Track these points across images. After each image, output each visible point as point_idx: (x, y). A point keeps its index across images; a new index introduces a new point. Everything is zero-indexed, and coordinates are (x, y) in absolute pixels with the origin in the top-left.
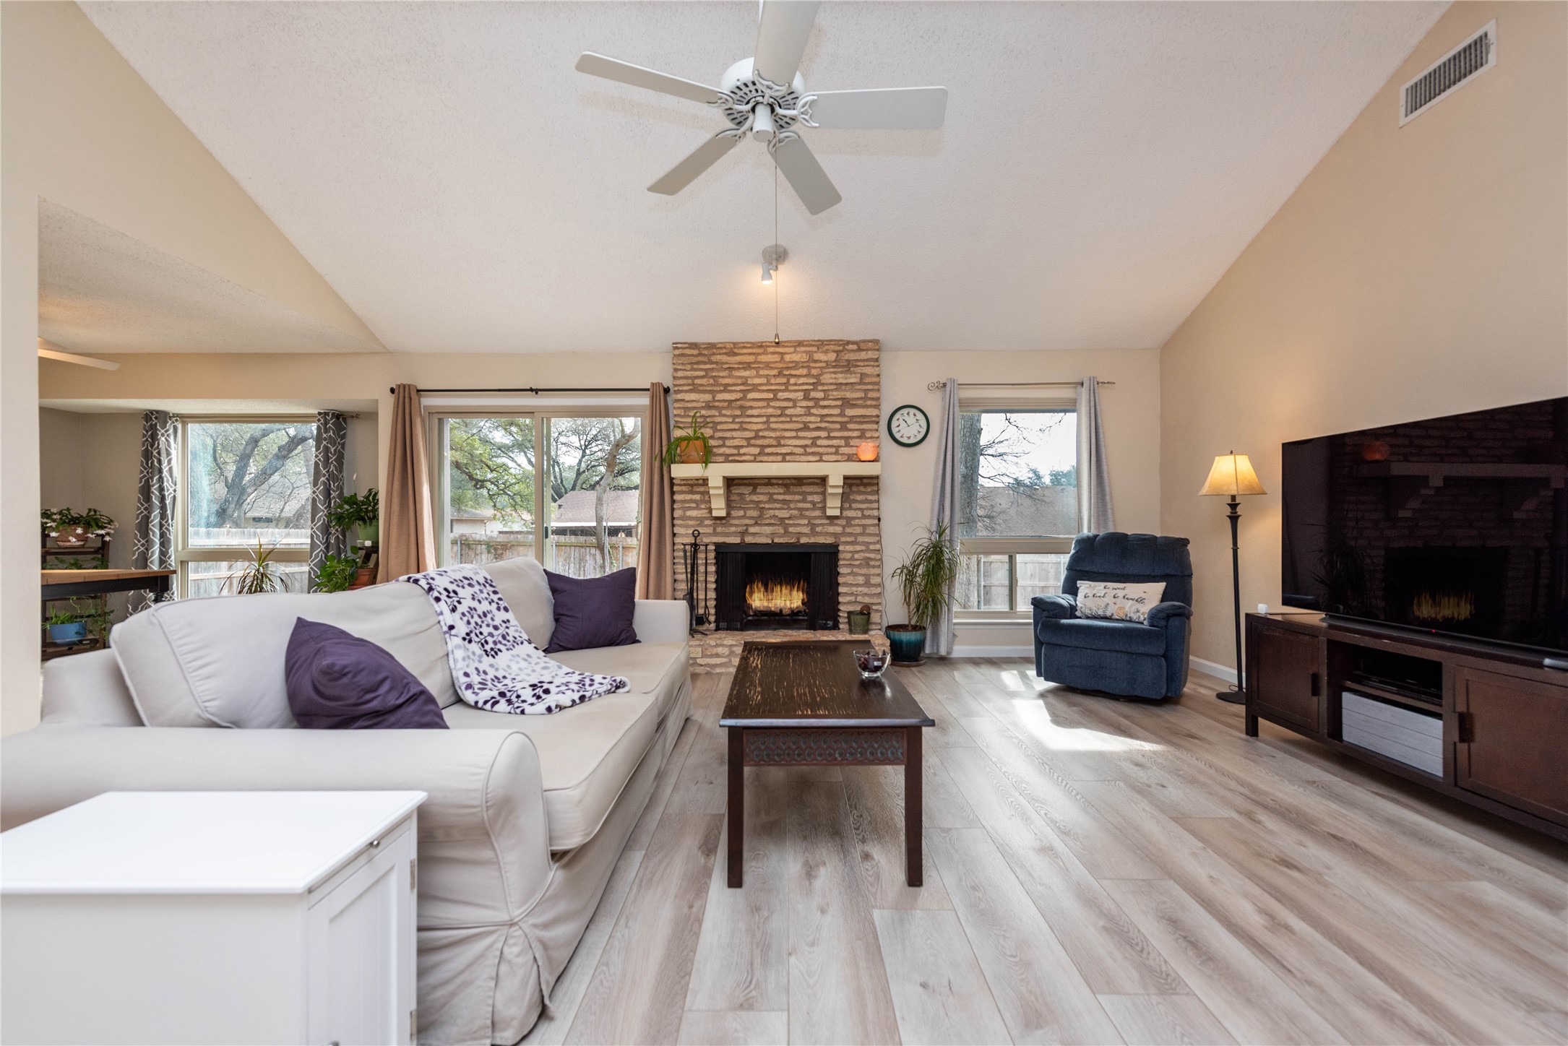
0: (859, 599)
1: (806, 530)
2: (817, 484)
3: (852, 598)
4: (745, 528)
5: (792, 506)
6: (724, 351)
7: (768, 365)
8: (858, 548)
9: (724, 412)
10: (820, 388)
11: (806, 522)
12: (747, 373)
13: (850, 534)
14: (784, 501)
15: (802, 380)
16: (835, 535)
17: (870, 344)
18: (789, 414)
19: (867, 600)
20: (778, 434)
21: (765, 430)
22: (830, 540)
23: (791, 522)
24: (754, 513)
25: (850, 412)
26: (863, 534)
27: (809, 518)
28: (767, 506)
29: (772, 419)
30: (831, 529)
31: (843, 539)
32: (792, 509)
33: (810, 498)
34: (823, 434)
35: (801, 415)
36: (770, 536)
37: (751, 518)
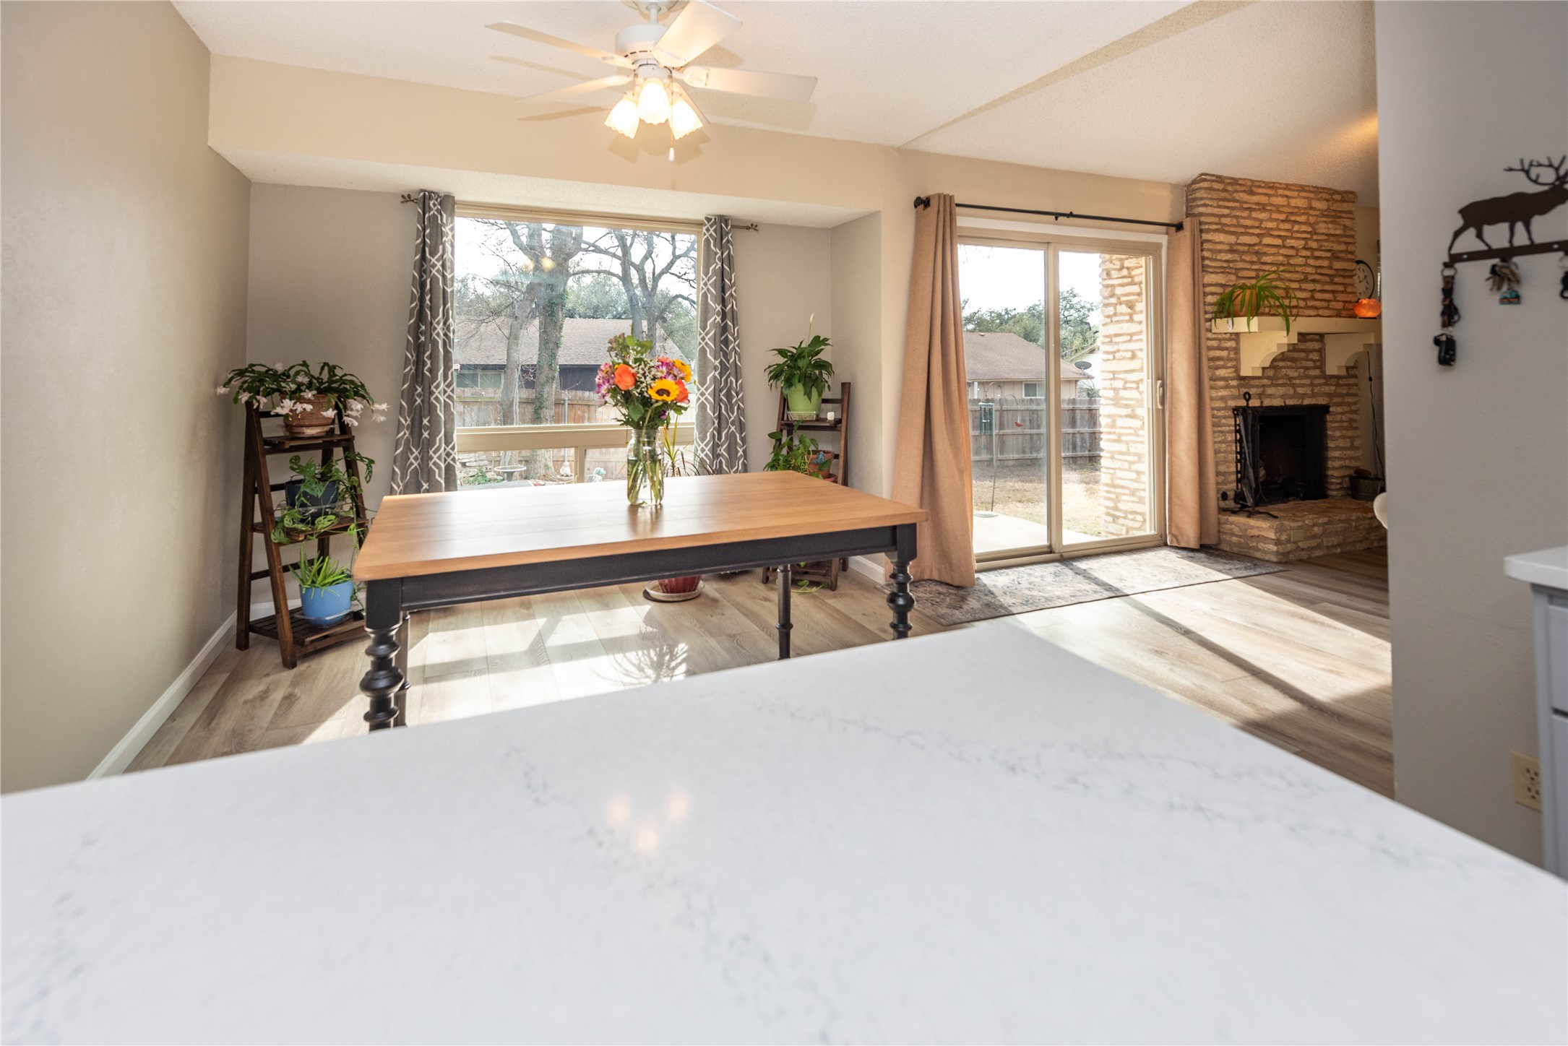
1: (1309, 391)
2: (1316, 341)
4: (1262, 389)
5: (1298, 364)
6: (1243, 189)
7: (1278, 209)
8: (1341, 409)
9: (1244, 257)
10: (1315, 237)
11: (1308, 381)
12: (1262, 216)
13: (1338, 395)
14: (1293, 360)
15: (1304, 228)
16: (1330, 395)
17: (1350, 196)
18: (1292, 263)
20: (1286, 285)
21: (1277, 279)
22: (1321, 401)
23: (1297, 382)
24: (1271, 373)
25: (1337, 265)
26: (1348, 394)
27: (1312, 378)
29: (1281, 268)
30: (1327, 389)
31: (1334, 400)
32: (1298, 368)
33: (1311, 356)
34: (1318, 287)
35: (1300, 266)
37: (1268, 378)
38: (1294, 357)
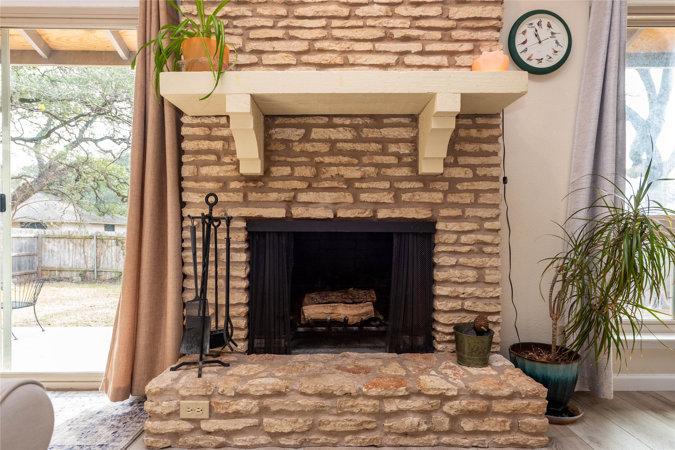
0: (468, 304)
1: (387, 198)
2: (404, 126)
3: (456, 304)
4: (293, 194)
5: (365, 160)
8: (467, 226)
9: (260, 10)
11: (387, 185)
13: (454, 205)
14: (354, 154)
16: (432, 206)
18: (361, 15)
19: (480, 307)
20: (344, 46)
21: (324, 38)
22: (423, 214)
23: (364, 185)
24: (307, 172)
26: (475, 204)
27: (392, 180)
28: (327, 160)
29: (336, 23)
30: (426, 197)
31: (444, 212)
32: (366, 165)
33: (393, 148)
34: (415, 47)
35: (379, 17)
36: (331, 206)
37: (302, 179)
38: (355, 150)
